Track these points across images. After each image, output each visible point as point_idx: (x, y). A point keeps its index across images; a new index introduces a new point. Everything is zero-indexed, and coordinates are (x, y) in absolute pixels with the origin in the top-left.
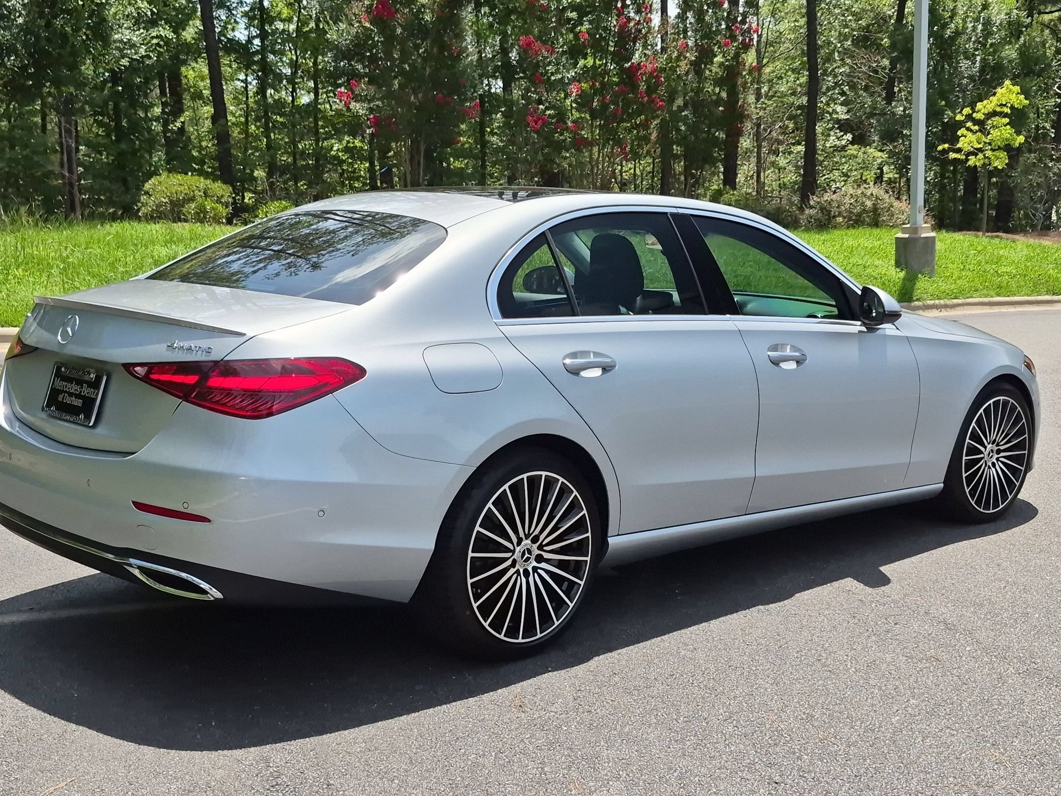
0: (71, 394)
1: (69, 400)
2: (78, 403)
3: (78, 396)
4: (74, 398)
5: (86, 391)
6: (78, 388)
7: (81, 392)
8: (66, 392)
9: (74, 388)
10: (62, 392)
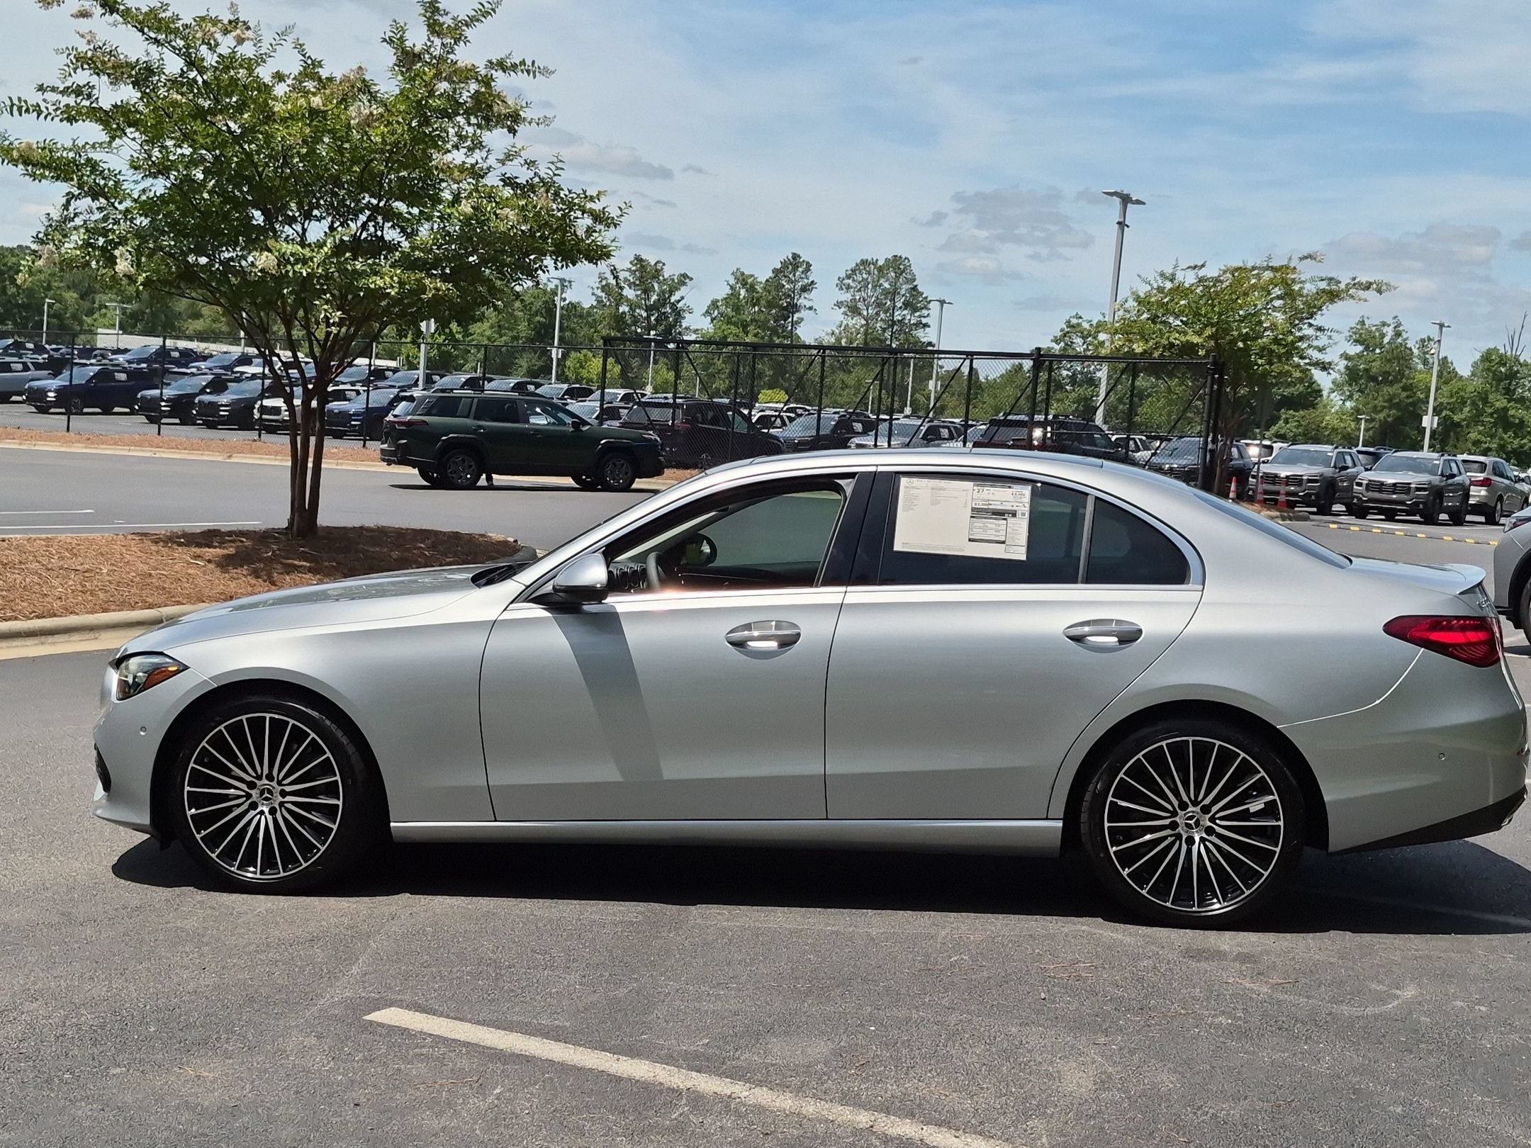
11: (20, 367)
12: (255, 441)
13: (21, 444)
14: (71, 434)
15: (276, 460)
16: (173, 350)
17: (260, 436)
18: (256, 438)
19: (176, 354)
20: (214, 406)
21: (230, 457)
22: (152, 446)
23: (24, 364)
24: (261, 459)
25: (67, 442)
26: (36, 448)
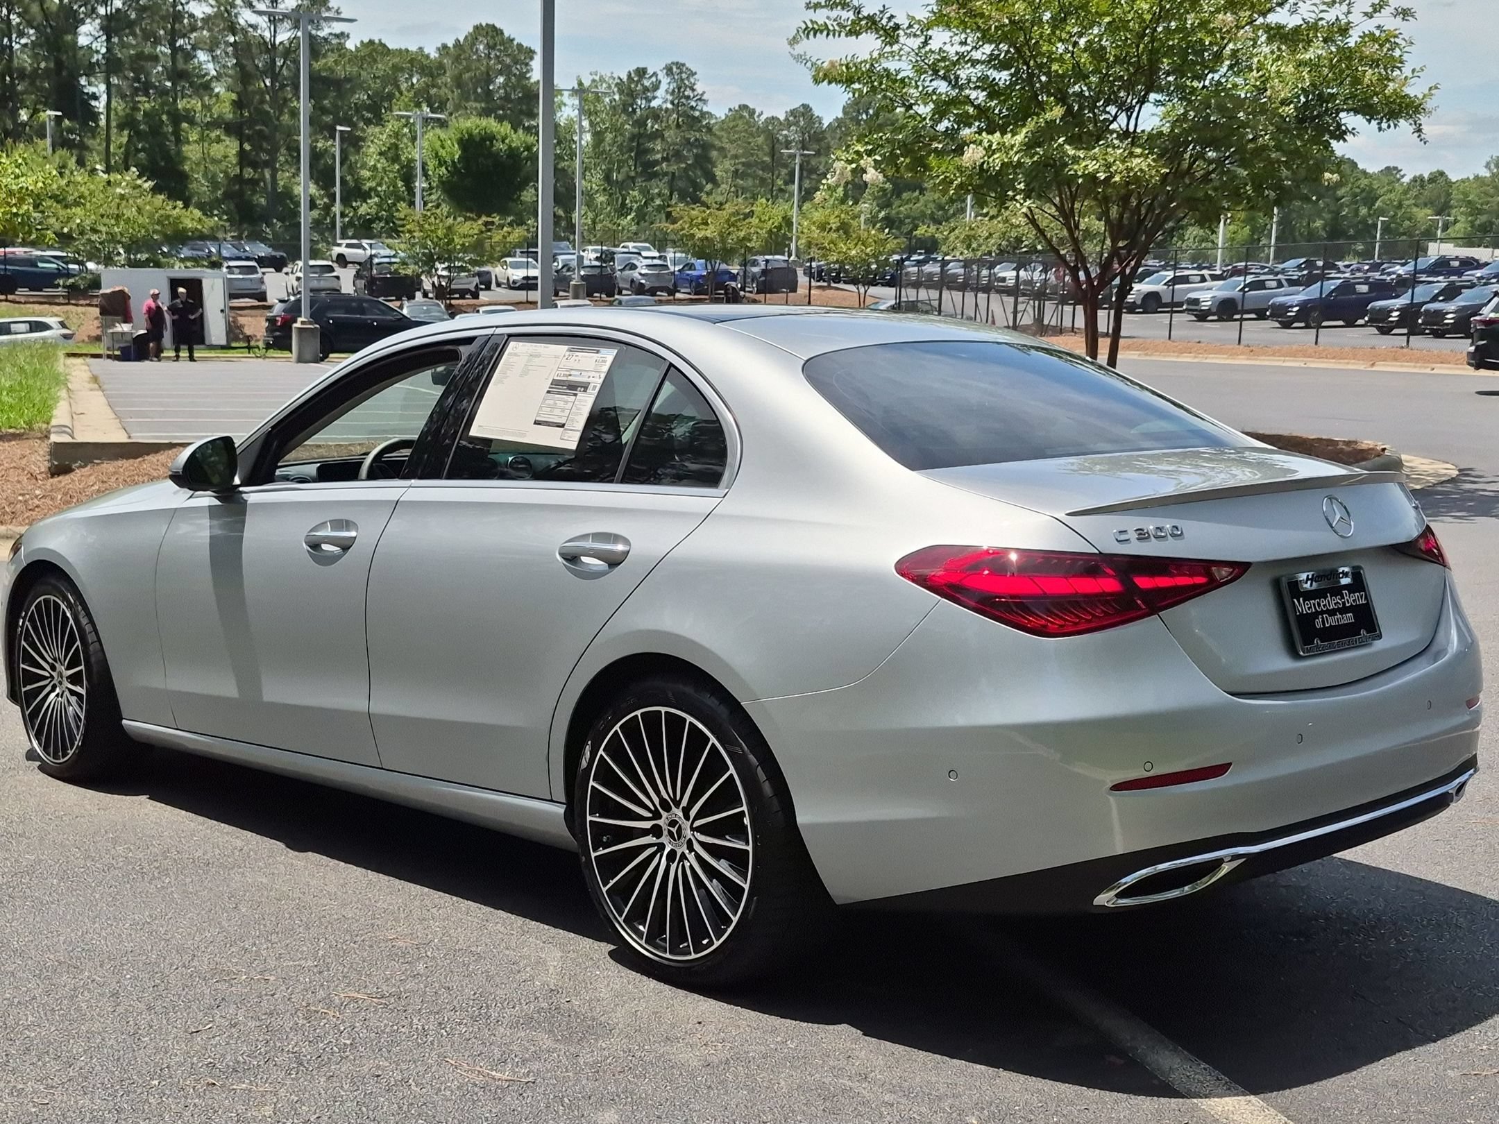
0: (1332, 613)
1: (1332, 621)
2: (1349, 618)
3: (1344, 610)
4: (1339, 616)
5: (1350, 599)
6: (1338, 599)
7: (1344, 603)
8: (1322, 612)
9: (1332, 602)
10: (1316, 614)
11: (1274, 284)
12: (1402, 347)
13: (1195, 357)
14: (1241, 347)
15: (1415, 367)
16: (1453, 259)
17: (1408, 341)
18: (1404, 344)
19: (1456, 264)
20: (1440, 315)
21: (1373, 365)
22: (1305, 357)
23: (1279, 281)
24: (1402, 366)
25: (1234, 354)
26: (1207, 361)
